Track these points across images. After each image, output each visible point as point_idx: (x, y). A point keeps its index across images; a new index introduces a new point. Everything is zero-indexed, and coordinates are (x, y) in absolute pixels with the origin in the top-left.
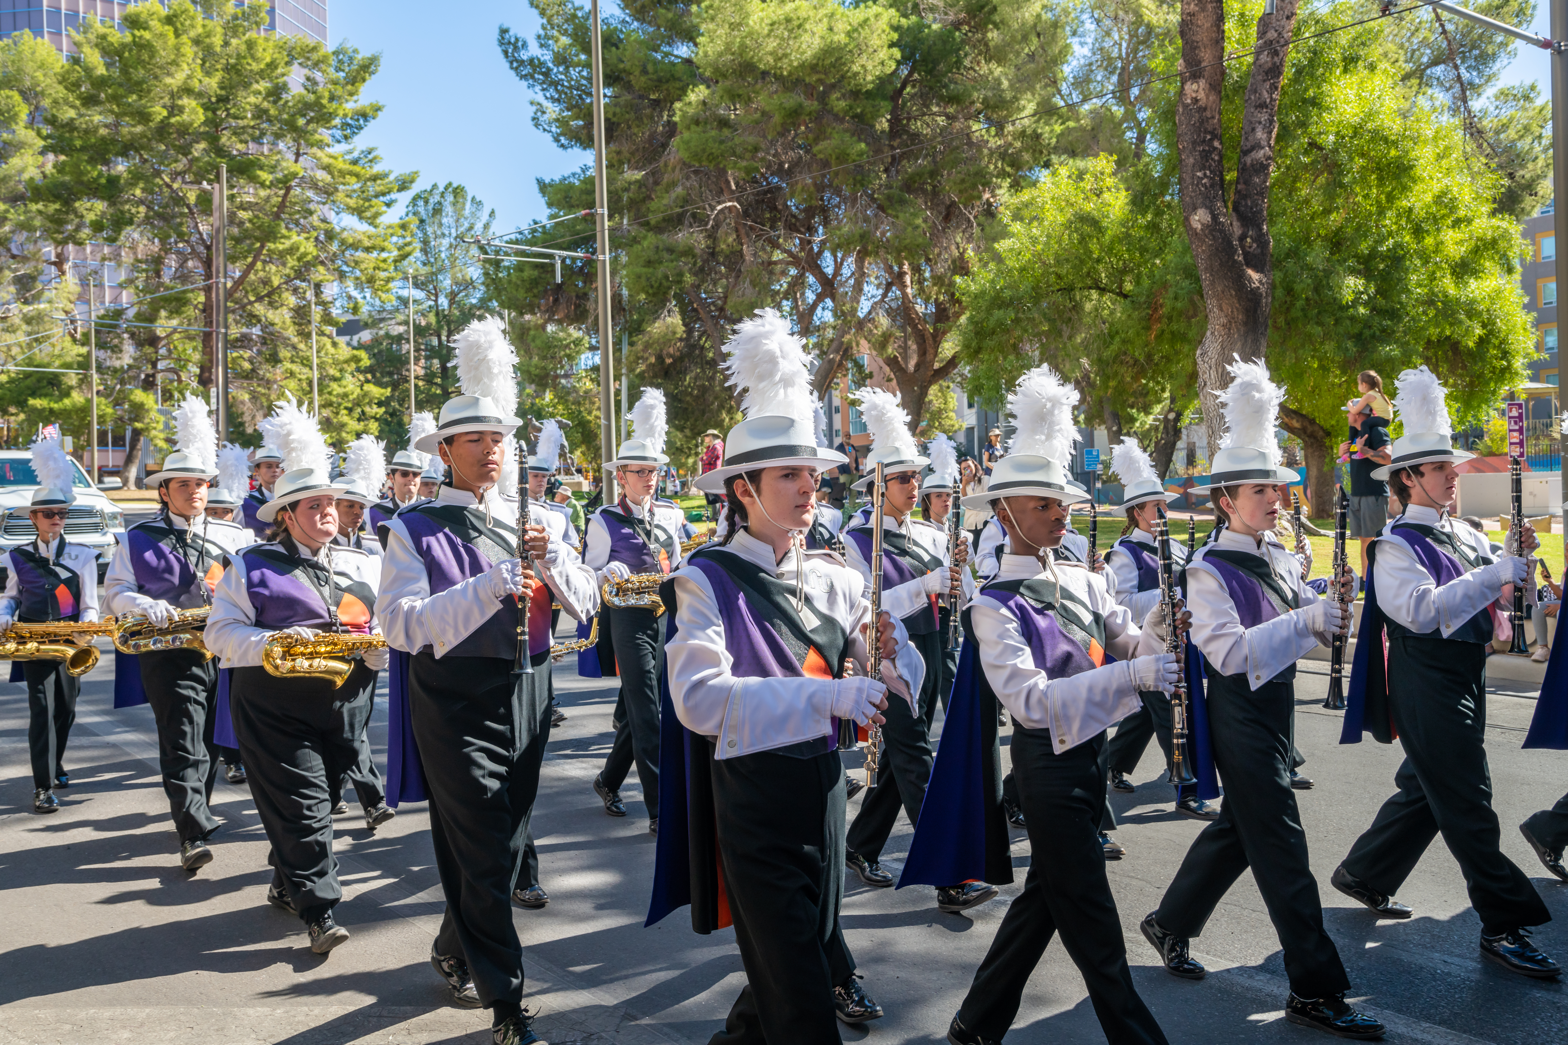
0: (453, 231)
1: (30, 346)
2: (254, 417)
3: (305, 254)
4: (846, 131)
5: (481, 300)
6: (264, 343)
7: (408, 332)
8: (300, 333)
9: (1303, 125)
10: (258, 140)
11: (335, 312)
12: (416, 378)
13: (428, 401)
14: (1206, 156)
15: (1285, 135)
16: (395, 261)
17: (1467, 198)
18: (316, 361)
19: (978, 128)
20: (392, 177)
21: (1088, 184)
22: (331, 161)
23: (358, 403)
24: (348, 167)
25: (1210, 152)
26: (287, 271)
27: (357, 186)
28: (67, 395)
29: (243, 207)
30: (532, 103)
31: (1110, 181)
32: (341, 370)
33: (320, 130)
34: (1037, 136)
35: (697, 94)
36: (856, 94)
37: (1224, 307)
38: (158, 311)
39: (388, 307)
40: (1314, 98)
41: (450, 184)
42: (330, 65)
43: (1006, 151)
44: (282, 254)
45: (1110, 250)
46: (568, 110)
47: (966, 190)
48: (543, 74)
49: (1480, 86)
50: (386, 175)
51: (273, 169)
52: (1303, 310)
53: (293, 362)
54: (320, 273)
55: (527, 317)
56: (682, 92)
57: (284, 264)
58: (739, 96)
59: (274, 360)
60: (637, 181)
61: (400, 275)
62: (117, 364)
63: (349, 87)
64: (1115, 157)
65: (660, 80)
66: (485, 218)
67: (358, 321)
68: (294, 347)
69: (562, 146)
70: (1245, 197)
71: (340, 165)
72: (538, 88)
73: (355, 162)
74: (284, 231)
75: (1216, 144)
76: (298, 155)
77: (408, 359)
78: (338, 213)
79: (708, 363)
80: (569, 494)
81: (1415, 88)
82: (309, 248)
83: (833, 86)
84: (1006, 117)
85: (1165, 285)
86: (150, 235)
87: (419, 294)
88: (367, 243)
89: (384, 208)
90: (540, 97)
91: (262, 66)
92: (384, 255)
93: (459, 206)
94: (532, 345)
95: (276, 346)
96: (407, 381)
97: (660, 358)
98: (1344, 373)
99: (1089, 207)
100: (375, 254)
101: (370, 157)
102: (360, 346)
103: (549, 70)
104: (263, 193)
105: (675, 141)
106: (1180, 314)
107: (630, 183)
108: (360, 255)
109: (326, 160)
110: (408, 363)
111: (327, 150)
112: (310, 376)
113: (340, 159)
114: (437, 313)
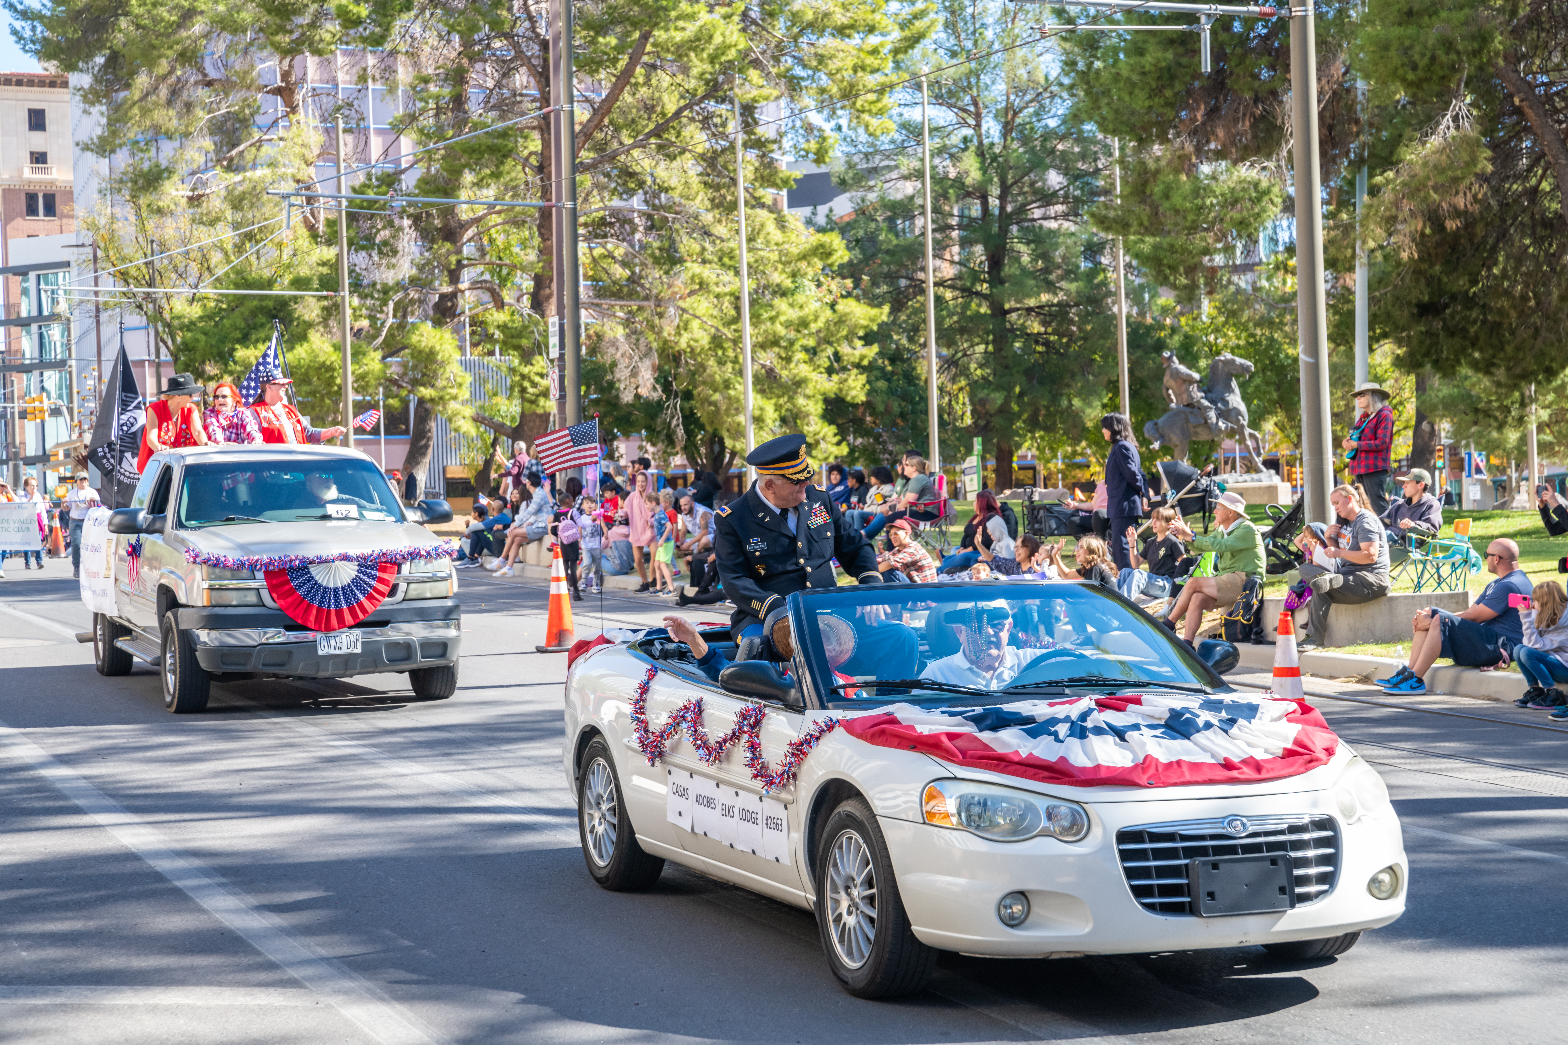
1: (239, 248)
2: (634, 373)
3: (724, 48)
5: (1065, 119)
7: (921, 191)
8: (716, 204)
11: (783, 160)
12: (938, 284)
13: (963, 330)
16: (896, 51)
18: (746, 257)
23: (826, 338)
26: (692, 84)
28: (302, 337)
32: (794, 275)
38: (459, 173)
39: (884, 142)
44: (681, 51)
53: (704, 261)
55: (1156, 148)
57: (685, 70)
59: (670, 258)
61: (906, 79)
62: (390, 277)
67: (826, 176)
68: (707, 232)
77: (923, 246)
80: (1240, 509)
82: (731, 35)
86: (444, 30)
87: (943, 116)
88: (840, 18)
92: (873, 40)
95: (673, 231)
96: (922, 292)
97: (1435, 220)
100: (856, 39)
102: (832, 226)
108: (828, 43)
110: (924, 255)
112: (736, 287)
114: (979, 152)
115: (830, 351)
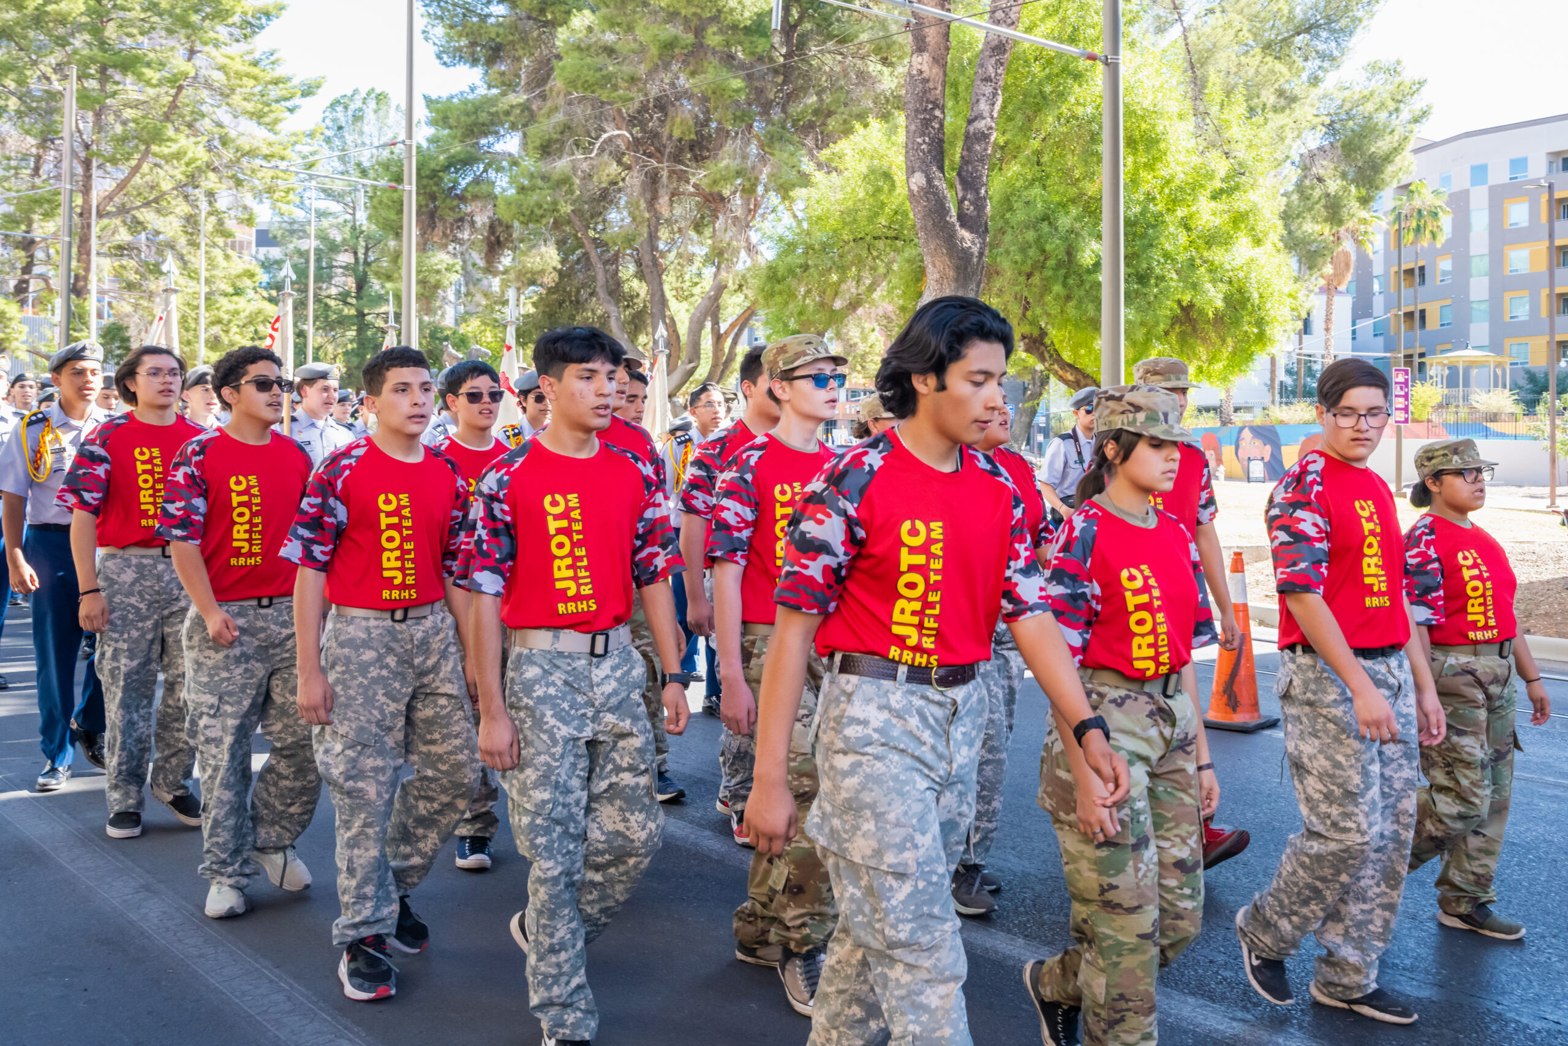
3: (195, 160)
8: (190, 243)
10: (147, 34)
13: (337, 323)
14: (926, 123)
18: (204, 274)
20: (295, 82)
22: (227, 61)
23: (249, 321)
24: (246, 68)
25: (930, 120)
26: (176, 176)
27: (254, 90)
29: (128, 104)
33: (216, 28)
35: (582, 19)
36: (733, 29)
37: (937, 263)
38: (29, 212)
41: (373, 90)
44: (168, 159)
46: (452, 28)
50: (289, 79)
51: (160, 67)
54: (210, 181)
56: (567, 17)
58: (619, 24)
60: (520, 105)
65: (545, 2)
69: (445, 64)
70: (965, 163)
71: (237, 66)
73: (255, 63)
74: (171, 133)
75: (937, 113)
76: (191, 53)
78: (234, 117)
82: (200, 153)
83: (709, 21)
87: (334, 207)
88: (265, 151)
89: (286, 114)
92: (285, 164)
93: (381, 113)
95: (161, 256)
100: (274, 162)
101: (272, 58)
104: (152, 92)
107: (512, 107)
108: (258, 162)
109: (221, 60)
111: (225, 50)
112: (197, 290)
113: (238, 59)
114: (354, 228)
115: (252, 329)
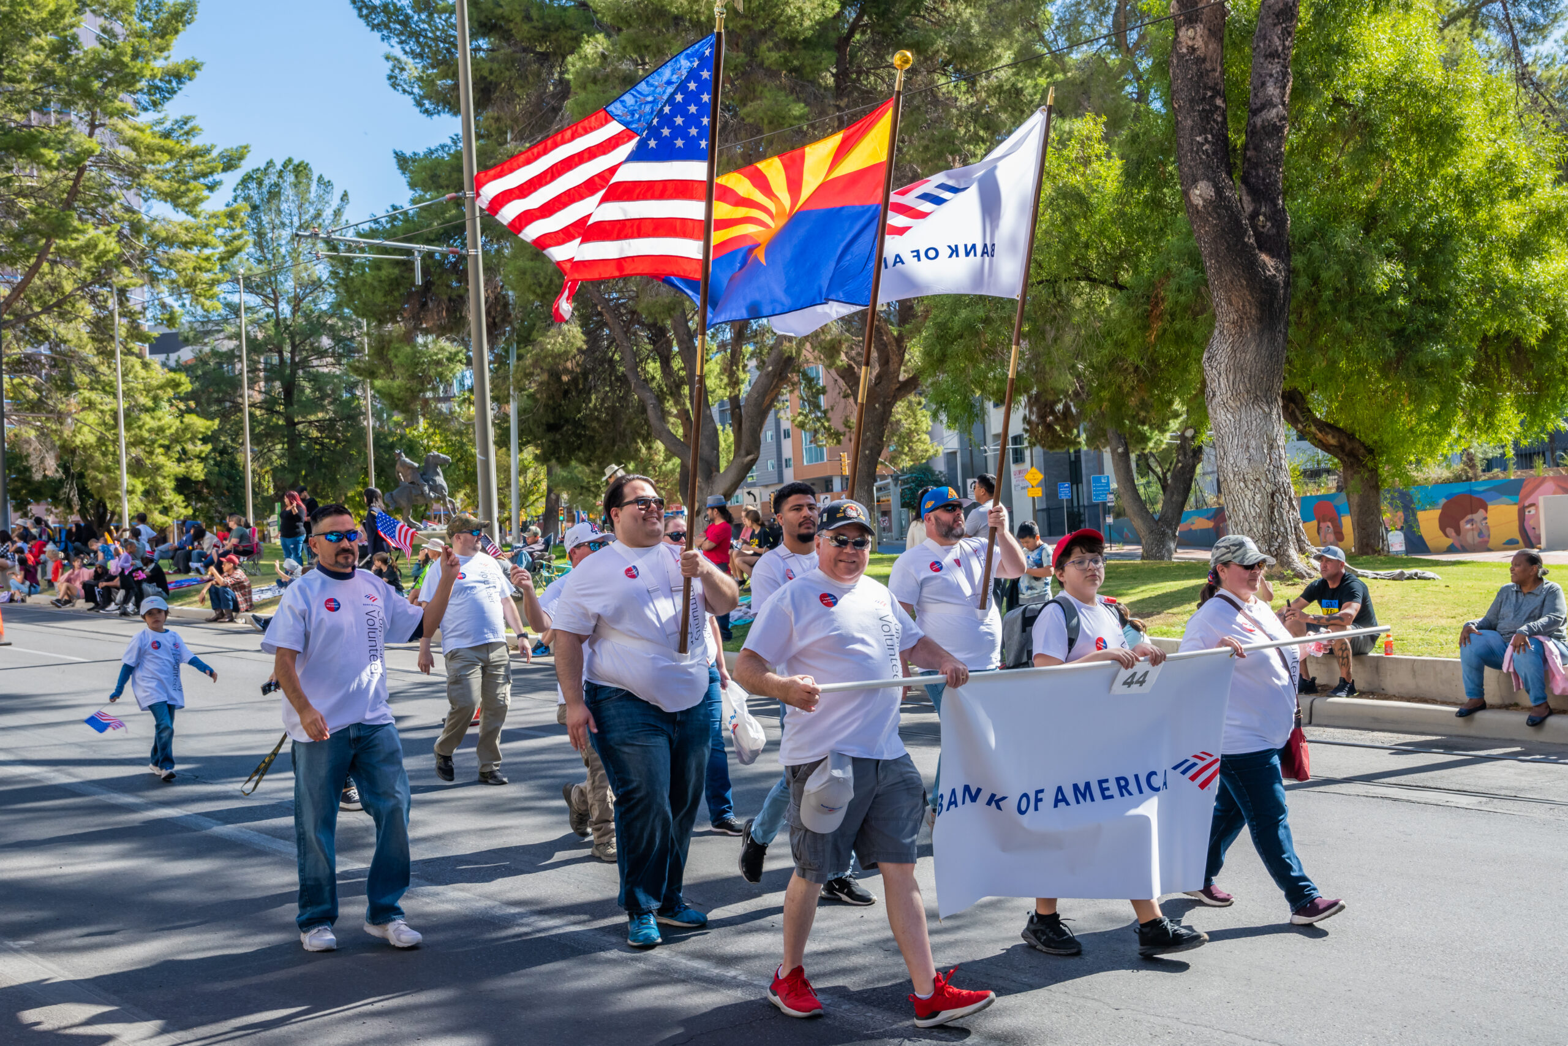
0: (296, 219)
2: (42, 461)
3: (105, 252)
4: (781, 88)
5: (332, 305)
6: (53, 367)
7: (239, 347)
8: (101, 352)
9: (1326, 76)
10: (42, 109)
11: (146, 325)
12: (251, 405)
13: (267, 435)
14: (1206, 116)
15: (1303, 91)
16: (221, 259)
17: (1525, 163)
18: (121, 387)
19: (944, 83)
20: (215, 153)
21: (1073, 151)
22: (137, 134)
23: (176, 439)
24: (158, 141)
25: (1212, 112)
26: (82, 274)
27: (169, 166)
29: (22, 193)
30: (387, 58)
31: (1099, 148)
32: (154, 399)
33: (121, 95)
34: (1019, 92)
35: (594, 46)
36: (791, 42)
37: (1234, 300)
39: (214, 316)
40: (1340, 44)
41: (290, 160)
42: (131, 13)
43: (979, 110)
44: (75, 253)
45: (1101, 233)
46: (433, 67)
47: (930, 160)
48: (400, 23)
49: (1545, 27)
50: (208, 151)
51: (60, 145)
52: (1331, 302)
53: (92, 389)
54: (125, 276)
55: (389, 326)
56: (575, 43)
57: (78, 265)
58: (646, 47)
59: (68, 386)
61: (228, 276)
63: (158, 41)
64: (1104, 118)
65: (547, 28)
66: (335, 202)
67: (176, 335)
68: (93, 370)
69: (427, 111)
70: (1256, 166)
71: (148, 138)
72: (394, 41)
73: (167, 135)
74: (76, 223)
75: (1219, 102)
76: (93, 126)
77: (241, 381)
78: (146, 200)
79: (618, 379)
81: (1467, 30)
82: (110, 244)
83: (763, 33)
84: (978, 68)
85: (1168, 274)
87: (253, 300)
88: (184, 237)
89: (206, 193)
90: (397, 51)
91: (44, 15)
92: (207, 252)
93: (302, 187)
94: (396, 361)
95: (69, 368)
96: (241, 410)
97: (555, 375)
98: (1385, 376)
99: (1075, 180)
100: (195, 250)
101: (186, 128)
102: (178, 368)
103: (408, 17)
104: (48, 176)
105: (568, 103)
106: (1186, 308)
108: (176, 252)
109: (129, 133)
110: (242, 387)
111: (131, 120)
112: (115, 406)
113: (148, 131)
114: (277, 324)
115: (178, 448)
